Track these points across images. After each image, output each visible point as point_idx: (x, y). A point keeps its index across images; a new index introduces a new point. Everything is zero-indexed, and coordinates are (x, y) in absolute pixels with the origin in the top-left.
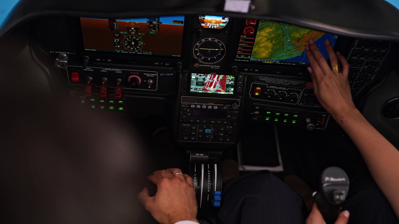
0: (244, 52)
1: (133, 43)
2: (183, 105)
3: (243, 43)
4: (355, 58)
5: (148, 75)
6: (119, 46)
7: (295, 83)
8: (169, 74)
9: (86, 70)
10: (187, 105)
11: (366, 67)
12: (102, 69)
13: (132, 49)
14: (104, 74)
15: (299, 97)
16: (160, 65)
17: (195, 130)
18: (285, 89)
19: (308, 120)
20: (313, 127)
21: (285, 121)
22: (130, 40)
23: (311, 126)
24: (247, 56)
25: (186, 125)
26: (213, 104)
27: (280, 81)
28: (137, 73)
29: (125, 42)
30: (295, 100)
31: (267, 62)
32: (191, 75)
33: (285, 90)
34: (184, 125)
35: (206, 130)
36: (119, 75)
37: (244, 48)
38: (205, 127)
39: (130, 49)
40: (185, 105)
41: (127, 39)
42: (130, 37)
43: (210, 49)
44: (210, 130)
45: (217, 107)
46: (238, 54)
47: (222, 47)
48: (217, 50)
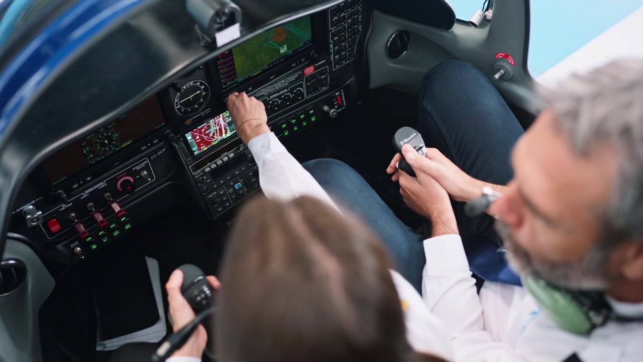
0: (228, 77)
1: (106, 142)
2: (197, 175)
3: (223, 69)
4: (336, 18)
5: (138, 168)
6: (91, 156)
7: (292, 78)
8: (160, 152)
9: (63, 209)
10: (201, 173)
11: (349, 21)
12: (82, 196)
13: (108, 149)
14: (87, 200)
15: (304, 90)
16: (148, 148)
17: (225, 194)
18: (286, 90)
19: (326, 108)
20: (336, 112)
21: (305, 124)
22: (101, 141)
23: (333, 112)
24: (233, 80)
25: (212, 195)
26: (226, 153)
27: (278, 85)
28: (124, 174)
29: (97, 146)
30: (302, 95)
31: (256, 74)
32: (185, 137)
33: (287, 92)
34: (210, 196)
35: (236, 186)
36: (105, 190)
37: (226, 73)
38: (232, 183)
39: (105, 150)
40: (199, 174)
41: (98, 141)
42: (100, 137)
43: (191, 97)
44: (239, 183)
45: (233, 154)
46: (223, 84)
47: (202, 84)
48: (198, 92)
